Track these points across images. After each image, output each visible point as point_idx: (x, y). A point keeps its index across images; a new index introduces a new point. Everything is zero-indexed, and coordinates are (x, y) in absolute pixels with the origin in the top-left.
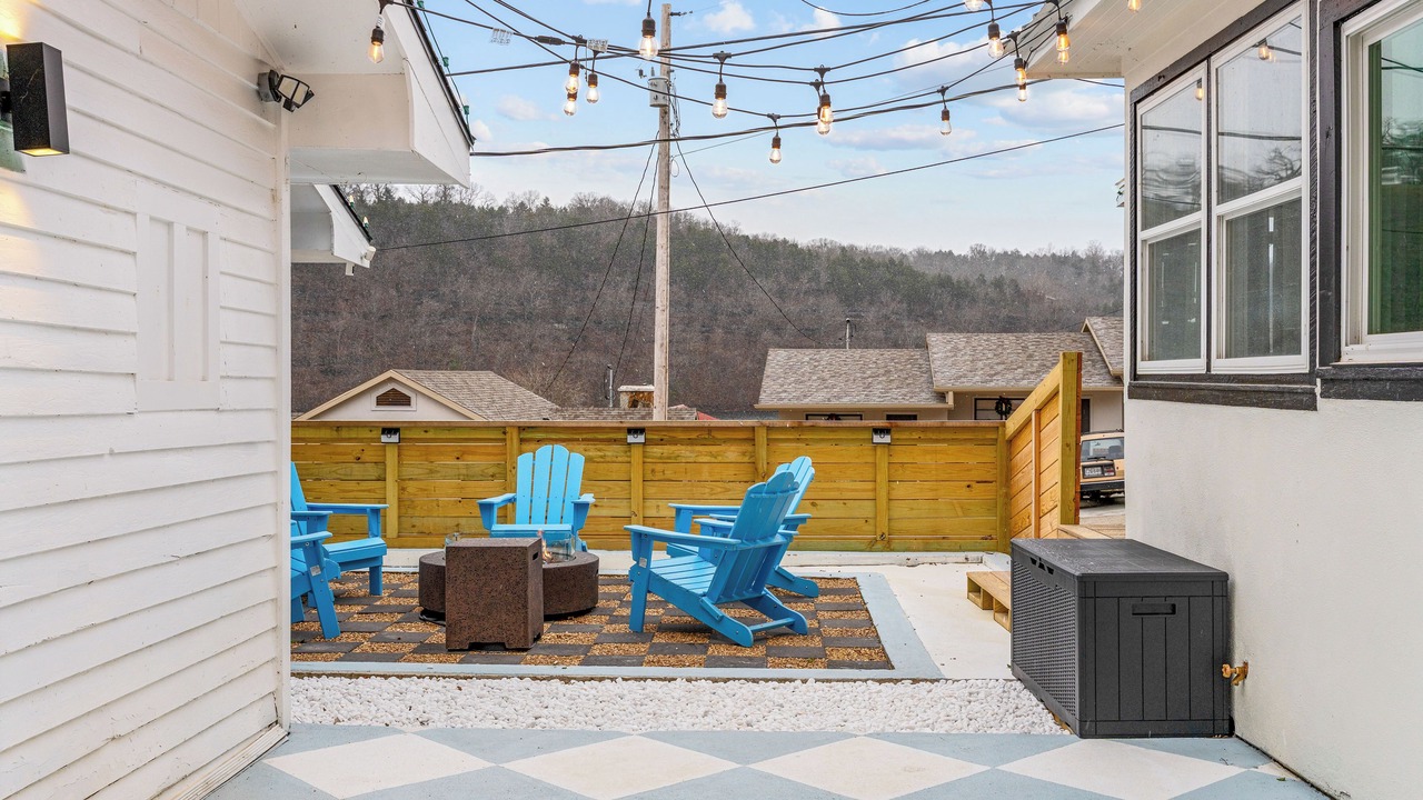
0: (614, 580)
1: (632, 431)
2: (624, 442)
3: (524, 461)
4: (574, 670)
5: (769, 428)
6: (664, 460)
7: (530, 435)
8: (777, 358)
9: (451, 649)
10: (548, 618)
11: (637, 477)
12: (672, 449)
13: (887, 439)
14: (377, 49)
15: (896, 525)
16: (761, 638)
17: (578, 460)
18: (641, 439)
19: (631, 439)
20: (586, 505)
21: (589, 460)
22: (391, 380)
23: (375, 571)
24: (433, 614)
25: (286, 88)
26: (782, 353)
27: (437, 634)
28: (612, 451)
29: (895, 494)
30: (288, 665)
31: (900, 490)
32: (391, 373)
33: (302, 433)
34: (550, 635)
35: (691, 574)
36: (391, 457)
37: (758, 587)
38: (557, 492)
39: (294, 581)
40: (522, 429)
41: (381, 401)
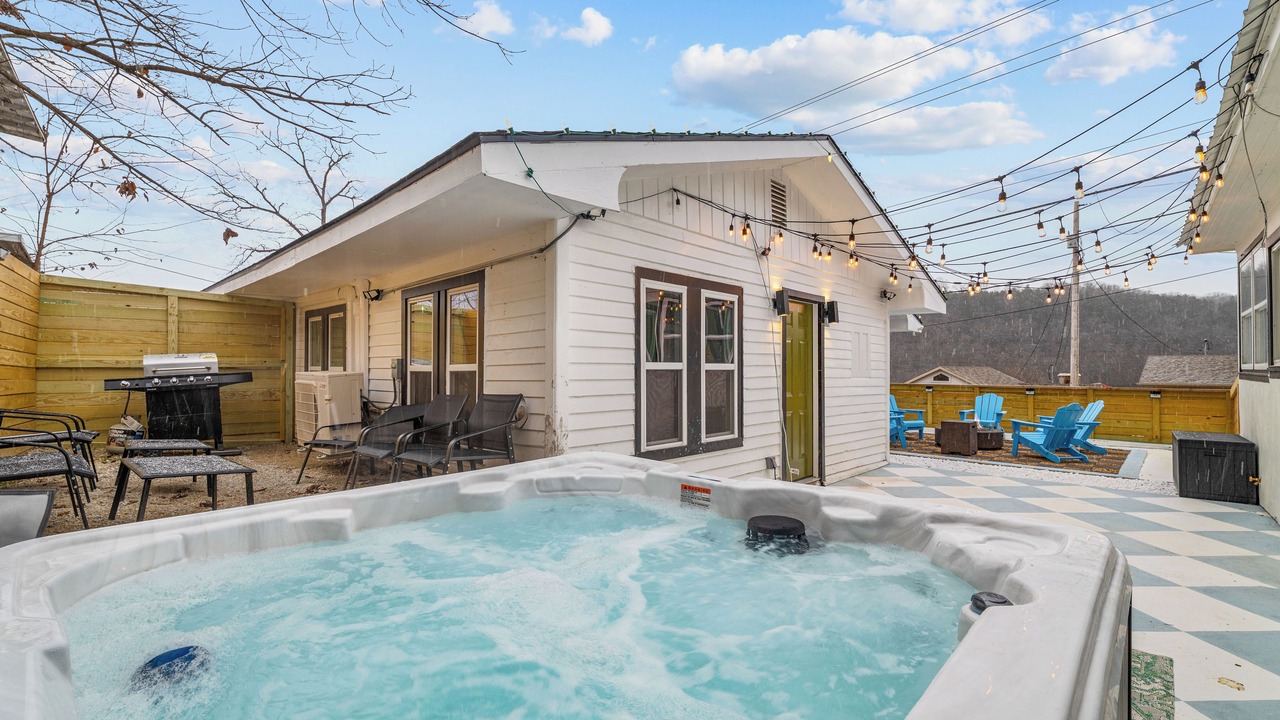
0: (1008, 441)
1: (1028, 390)
2: (1025, 394)
3: (978, 399)
4: (987, 462)
5: (1094, 390)
6: (1043, 401)
7: (982, 390)
8: (1153, 361)
9: (943, 453)
10: (979, 449)
11: (1031, 407)
12: (1044, 397)
13: (1159, 396)
14: (910, 290)
15: (1164, 433)
16: (1063, 461)
17: (1001, 399)
18: (1032, 393)
19: (1027, 393)
20: (1001, 414)
21: (1005, 400)
22: (940, 370)
23: (921, 431)
24: (938, 445)
25: (888, 295)
26: (1157, 359)
27: (939, 449)
28: (1019, 397)
29: (1163, 420)
30: (889, 451)
31: (1166, 418)
32: (940, 368)
33: (893, 388)
34: (979, 453)
35: (1038, 437)
36: (930, 396)
37: (1068, 444)
38: (992, 409)
39: (891, 430)
40: (981, 388)
41: (935, 379)
